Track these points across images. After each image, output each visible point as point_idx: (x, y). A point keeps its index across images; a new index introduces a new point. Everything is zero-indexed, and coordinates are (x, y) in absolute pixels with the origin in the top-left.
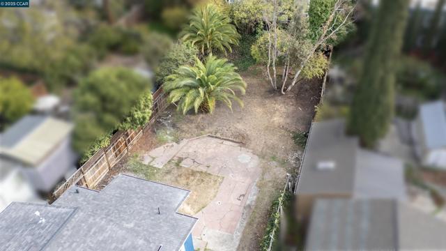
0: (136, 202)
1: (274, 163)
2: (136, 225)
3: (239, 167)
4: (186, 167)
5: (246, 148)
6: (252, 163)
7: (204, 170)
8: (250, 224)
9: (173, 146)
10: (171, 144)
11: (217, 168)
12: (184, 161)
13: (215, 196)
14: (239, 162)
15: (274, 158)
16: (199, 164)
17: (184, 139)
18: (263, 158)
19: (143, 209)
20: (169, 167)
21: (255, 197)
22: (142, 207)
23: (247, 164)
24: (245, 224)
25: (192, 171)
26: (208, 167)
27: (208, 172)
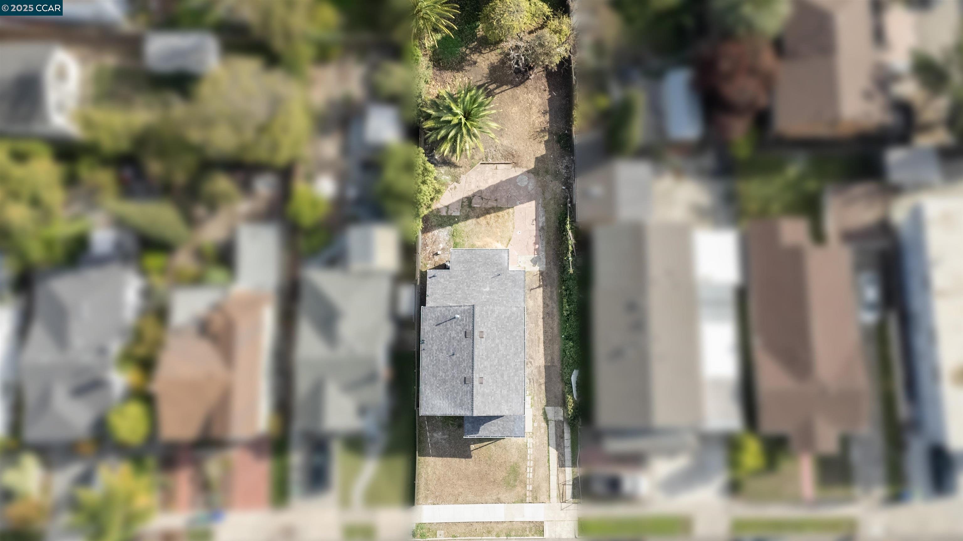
0: (479, 271)
1: (548, 177)
2: (491, 287)
3: (522, 192)
4: (478, 206)
5: (520, 167)
6: (531, 184)
7: (495, 204)
8: (548, 243)
9: (455, 187)
10: (452, 186)
11: (504, 200)
12: (473, 201)
13: (514, 228)
14: (518, 186)
15: (547, 172)
16: (488, 200)
17: (462, 176)
18: (538, 174)
19: (487, 275)
20: (464, 211)
21: (544, 218)
22: (486, 273)
23: (526, 186)
24: (544, 244)
25: (485, 209)
26: (496, 200)
27: (499, 206)
